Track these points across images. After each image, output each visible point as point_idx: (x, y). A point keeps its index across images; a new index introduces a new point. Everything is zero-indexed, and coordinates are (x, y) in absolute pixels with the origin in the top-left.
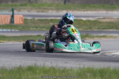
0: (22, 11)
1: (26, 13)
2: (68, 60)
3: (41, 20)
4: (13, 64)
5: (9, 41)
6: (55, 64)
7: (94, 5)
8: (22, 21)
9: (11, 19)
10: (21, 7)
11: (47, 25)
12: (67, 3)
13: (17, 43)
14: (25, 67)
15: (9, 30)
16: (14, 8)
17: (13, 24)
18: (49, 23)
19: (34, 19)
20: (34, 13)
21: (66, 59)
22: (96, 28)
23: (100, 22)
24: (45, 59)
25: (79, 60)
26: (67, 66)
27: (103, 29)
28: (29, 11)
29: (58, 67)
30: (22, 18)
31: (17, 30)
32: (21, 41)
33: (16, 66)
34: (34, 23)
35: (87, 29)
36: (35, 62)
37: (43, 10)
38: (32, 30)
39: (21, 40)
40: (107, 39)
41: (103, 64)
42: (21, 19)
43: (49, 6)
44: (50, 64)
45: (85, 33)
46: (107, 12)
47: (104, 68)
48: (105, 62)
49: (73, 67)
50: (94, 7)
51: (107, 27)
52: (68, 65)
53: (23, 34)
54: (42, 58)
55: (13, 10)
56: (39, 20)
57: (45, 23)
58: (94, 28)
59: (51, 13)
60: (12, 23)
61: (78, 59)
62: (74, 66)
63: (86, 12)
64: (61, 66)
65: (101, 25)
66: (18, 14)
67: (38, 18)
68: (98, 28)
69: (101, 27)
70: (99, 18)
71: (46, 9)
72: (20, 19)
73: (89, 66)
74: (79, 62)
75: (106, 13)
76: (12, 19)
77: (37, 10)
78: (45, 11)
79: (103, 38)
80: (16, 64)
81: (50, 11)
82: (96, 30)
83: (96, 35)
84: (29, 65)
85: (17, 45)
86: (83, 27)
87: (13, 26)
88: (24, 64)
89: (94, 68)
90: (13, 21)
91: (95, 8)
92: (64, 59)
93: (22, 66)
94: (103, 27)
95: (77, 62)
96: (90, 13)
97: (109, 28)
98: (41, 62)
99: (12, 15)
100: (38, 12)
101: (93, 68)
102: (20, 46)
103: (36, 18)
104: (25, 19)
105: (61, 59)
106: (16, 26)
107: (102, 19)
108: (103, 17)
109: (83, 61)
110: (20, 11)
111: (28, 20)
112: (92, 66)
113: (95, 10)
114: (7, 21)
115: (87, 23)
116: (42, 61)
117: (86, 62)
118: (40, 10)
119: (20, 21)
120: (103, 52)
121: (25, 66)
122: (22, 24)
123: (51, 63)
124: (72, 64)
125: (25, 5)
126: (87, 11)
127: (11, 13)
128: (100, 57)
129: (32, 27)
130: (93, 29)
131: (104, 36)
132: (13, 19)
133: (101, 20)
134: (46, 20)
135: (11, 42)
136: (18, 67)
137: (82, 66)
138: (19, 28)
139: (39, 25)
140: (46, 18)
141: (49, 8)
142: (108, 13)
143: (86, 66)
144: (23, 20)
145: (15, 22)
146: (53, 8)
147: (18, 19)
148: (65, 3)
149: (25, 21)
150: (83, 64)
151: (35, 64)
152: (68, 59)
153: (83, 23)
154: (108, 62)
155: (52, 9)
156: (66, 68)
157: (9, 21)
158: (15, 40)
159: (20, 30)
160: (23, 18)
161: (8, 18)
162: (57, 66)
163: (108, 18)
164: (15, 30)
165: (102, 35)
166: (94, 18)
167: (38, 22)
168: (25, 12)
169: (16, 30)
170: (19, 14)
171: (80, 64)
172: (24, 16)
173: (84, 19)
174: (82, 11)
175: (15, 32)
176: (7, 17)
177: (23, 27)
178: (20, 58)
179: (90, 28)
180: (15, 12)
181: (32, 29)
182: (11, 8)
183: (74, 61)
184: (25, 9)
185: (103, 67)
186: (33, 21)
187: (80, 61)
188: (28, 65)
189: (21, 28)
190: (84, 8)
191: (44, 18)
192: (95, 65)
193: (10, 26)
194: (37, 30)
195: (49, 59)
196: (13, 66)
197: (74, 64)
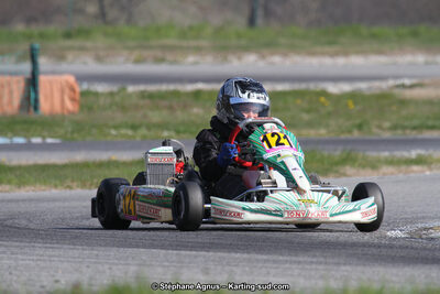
0: (70, 57)
1: (92, 67)
3: (151, 96)
4: (43, 279)
5: (21, 184)
7: (376, 30)
8: (73, 100)
9: (28, 92)
10: (69, 43)
11: (180, 115)
12: (260, 21)
13: (55, 192)
15: (20, 140)
16: (37, 45)
17: (32, 115)
18: (185, 107)
19: (124, 89)
20: (122, 65)
21: (265, 257)
22: (387, 124)
23: (403, 102)
24: (174, 258)
25: (322, 259)
27: (414, 128)
28: (99, 59)
30: (73, 90)
31: (52, 137)
32: (70, 184)
33: (57, 286)
34: (123, 108)
35: (350, 132)
37: (159, 54)
38: (116, 136)
39: (73, 181)
40: (435, 172)
42: (67, 91)
43: (183, 35)
45: (340, 148)
46: (430, 58)
48: (428, 267)
50: (374, 36)
51: (430, 123)
53: (79, 157)
54: (163, 251)
55: (33, 57)
56: (143, 95)
57: (171, 108)
58: (380, 127)
59: (196, 63)
60: (28, 110)
62: (302, 283)
63: (341, 61)
65: (404, 112)
66: (53, 73)
67: (142, 88)
68: (394, 128)
69: (406, 124)
70: (399, 82)
71: (172, 48)
72: (62, 92)
74: (320, 267)
75: (427, 63)
76: (32, 95)
77: (136, 54)
78: (169, 57)
79: (415, 168)
80: (57, 281)
81: (191, 59)
82: (387, 135)
83: (385, 154)
85: (54, 200)
86: (332, 123)
87: (33, 123)
88: (91, 278)
90: (36, 101)
91: (377, 43)
92: (260, 257)
94: (416, 122)
95: (314, 266)
96: (357, 62)
98: (160, 269)
99: (28, 75)
100: (138, 61)
102: (67, 204)
104: (83, 94)
105: (245, 256)
106: (50, 124)
107: (412, 87)
108: (414, 81)
109: (338, 264)
110: (61, 58)
111: (96, 94)
113: (380, 52)
114: (10, 102)
115: (347, 105)
116: (166, 264)
117: (348, 268)
118: (146, 53)
119: (62, 101)
120: (420, 226)
122: (72, 113)
124: (292, 275)
125: (84, 33)
126: (346, 54)
127: (27, 67)
128: (406, 247)
129: (116, 127)
130: (375, 130)
131: (419, 161)
132: (36, 92)
133: (408, 94)
134: (176, 94)
135: (28, 188)
137: (334, 285)
138: (62, 131)
139: (145, 116)
140: (172, 87)
141: (184, 43)
142: (436, 63)
143: (353, 285)
144: (77, 97)
145: (44, 106)
146: (203, 43)
147: (56, 92)
148: (252, 22)
149: (87, 100)
150: (338, 276)
151: (138, 278)
152: (275, 257)
153: (329, 107)
155: (198, 50)
157: (16, 102)
158: (44, 183)
159: (63, 137)
160: (78, 89)
161: (14, 87)
164: (44, 138)
165: (414, 154)
167: (142, 102)
168: (85, 63)
169: (49, 140)
170: (61, 73)
172: (80, 78)
173: (333, 89)
174: (323, 54)
175: (44, 147)
176: (9, 84)
177: (79, 127)
178: (71, 253)
179: (360, 127)
180: (43, 62)
181: (113, 132)
182: (24, 47)
183: (299, 262)
184: (82, 49)
186: (117, 99)
188: (105, 282)
189: (70, 129)
190: (330, 43)
191: (164, 87)
193: (25, 122)
194: (138, 139)
195: (196, 257)
196: (43, 287)
197: (299, 275)
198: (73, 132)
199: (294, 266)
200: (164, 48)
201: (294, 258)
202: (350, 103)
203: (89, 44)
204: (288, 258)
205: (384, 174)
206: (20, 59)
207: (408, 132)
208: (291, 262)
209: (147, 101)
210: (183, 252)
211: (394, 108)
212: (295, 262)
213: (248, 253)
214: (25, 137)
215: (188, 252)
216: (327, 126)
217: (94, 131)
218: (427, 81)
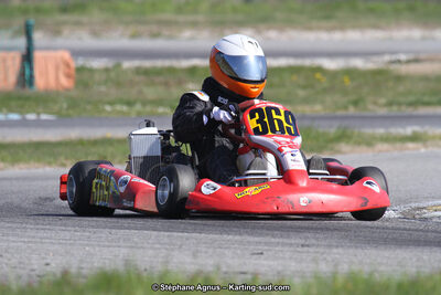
0: (66, 32)
1: (86, 40)
2: (266, 244)
3: (146, 72)
4: (33, 262)
5: (15, 161)
6: (211, 262)
8: (68, 76)
9: (23, 68)
10: (65, 17)
14: (85, 277)
15: (15, 117)
16: (32, 21)
17: (28, 91)
18: (180, 83)
19: (118, 65)
20: (118, 40)
21: (257, 239)
22: (383, 101)
23: (399, 78)
24: (166, 240)
25: (314, 241)
26: (262, 270)
27: (411, 104)
28: (95, 34)
29: (226, 273)
30: (68, 65)
31: (45, 113)
32: (64, 162)
33: (48, 268)
34: (118, 84)
35: (346, 108)
36: (124, 251)
37: (154, 28)
38: (110, 113)
39: (66, 159)
40: (430, 149)
41: (414, 259)
42: (62, 67)
43: (179, 10)
44: (189, 259)
45: (336, 124)
46: (427, 33)
47: (418, 272)
48: (420, 249)
49: (288, 273)
50: (371, 11)
51: (426, 99)
52: (265, 262)
53: (74, 133)
54: (155, 233)
55: (28, 32)
56: (139, 71)
57: (166, 84)
58: (375, 103)
59: (192, 38)
60: (24, 86)
61: (306, 238)
62: (293, 266)
63: (337, 36)
64: (237, 270)
65: (401, 88)
66: (47, 48)
67: (136, 63)
68: (390, 104)
69: (402, 99)
70: (394, 57)
71: (168, 23)
72: (57, 68)
73: (355, 268)
74: (311, 250)
75: (423, 39)
76: (27, 72)
77: (132, 29)
78: (165, 32)
79: (411, 145)
80: (47, 264)
81: (187, 33)
82: (383, 111)
83: (381, 131)
84: (100, 265)
85: (47, 178)
86: (329, 99)
87: (27, 99)
88: (81, 261)
89: (377, 275)
90: (32, 77)
92: (251, 239)
93: (73, 270)
94: (411, 98)
95: (306, 249)
96: (354, 37)
97: (434, 99)
98: (151, 252)
99: (24, 51)
100: (134, 36)
101: (371, 274)
103: (127, 64)
104: (80, 70)
105: (238, 238)
106: (45, 100)
107: (408, 62)
108: (411, 57)
109: (330, 246)
110: (57, 32)
111: (91, 71)
112: (367, 269)
113: (376, 27)
114: (6, 78)
115: (343, 82)
116: (157, 246)
117: (340, 250)
118: (142, 28)
119: (57, 78)
120: (413, 205)
121: (85, 272)
122: (67, 90)
123: (195, 255)
124: (284, 258)
125: (80, 7)
126: (342, 28)
127: (21, 42)
128: (399, 229)
129: (111, 103)
130: (370, 107)
131: (415, 138)
132: (31, 69)
133: (403, 69)
134: (171, 70)
135: (22, 165)
136: (54, 275)
137: (324, 268)
138: (56, 108)
139: (140, 92)
140: (167, 63)
141: (181, 18)
142: (433, 39)
143: (344, 268)
144: (73, 72)
145: (40, 82)
146: (200, 18)
147: (51, 70)
149: (82, 76)
150: (329, 259)
151: (127, 263)
152: (267, 239)
153: (325, 82)
154: (435, 249)
155: (194, 25)
156: (260, 276)
157: (12, 78)
158: (39, 160)
159: (58, 113)
160: (73, 65)
161: (9, 63)
162: (218, 268)
163: (431, 60)
164: (38, 114)
165: (409, 130)
166: (375, 59)
167: (137, 78)
168: (80, 39)
169: (44, 117)
170: (57, 48)
171: (315, 260)
172: (76, 53)
173: (330, 64)
174: (319, 28)
175: (39, 124)
176: (4, 60)
177: (74, 103)
178: (62, 234)
179: (356, 103)
180: (38, 37)
181: (108, 108)
182: (19, 22)
183: (291, 245)
184: (78, 24)
185: (414, 270)
186: (113, 75)
187: (318, 246)
188: (96, 264)
189: (65, 105)
190: (328, 17)
191: (159, 63)
192: (379, 260)
193: (20, 98)
194: (133, 115)
195: (187, 239)
196: (33, 270)
197: (291, 258)
198: (68, 109)
199: (286, 248)
200: (161, 23)
201: (286, 241)
202: (346, 80)
203: (84, 19)
204: (281, 240)
205: (380, 151)
206: (16, 34)
207: (403, 108)
208: (284, 245)
209: (142, 78)
210: (175, 234)
211: (391, 84)
212: (287, 244)
213: (240, 234)
214: (20, 113)
215: (180, 234)
216: (322, 102)
217: (89, 107)
218: (422, 56)
